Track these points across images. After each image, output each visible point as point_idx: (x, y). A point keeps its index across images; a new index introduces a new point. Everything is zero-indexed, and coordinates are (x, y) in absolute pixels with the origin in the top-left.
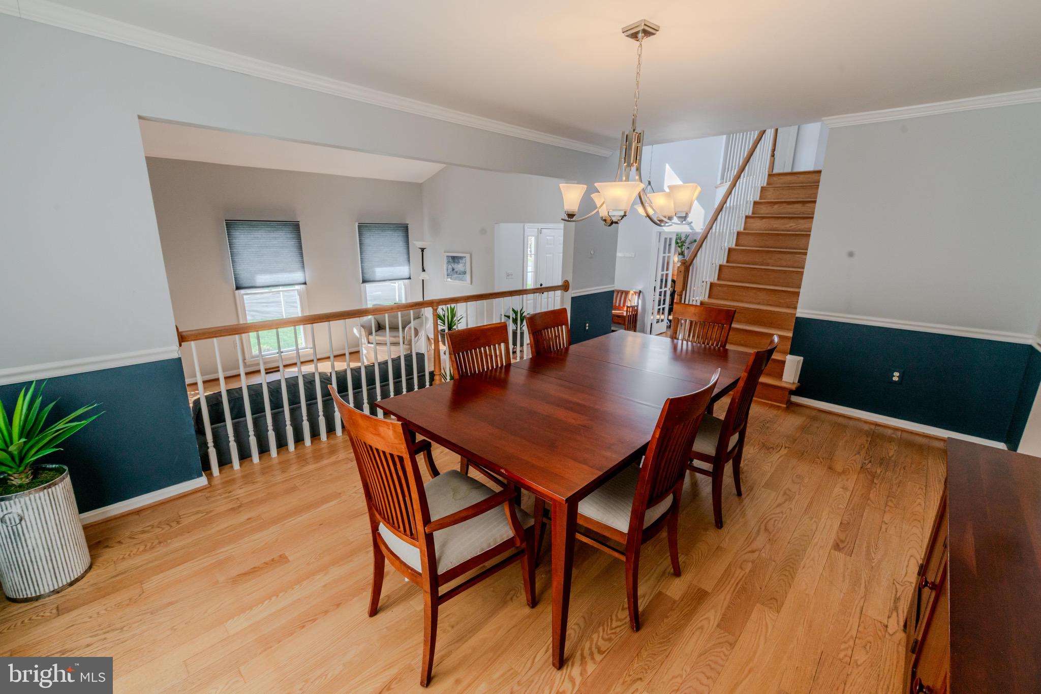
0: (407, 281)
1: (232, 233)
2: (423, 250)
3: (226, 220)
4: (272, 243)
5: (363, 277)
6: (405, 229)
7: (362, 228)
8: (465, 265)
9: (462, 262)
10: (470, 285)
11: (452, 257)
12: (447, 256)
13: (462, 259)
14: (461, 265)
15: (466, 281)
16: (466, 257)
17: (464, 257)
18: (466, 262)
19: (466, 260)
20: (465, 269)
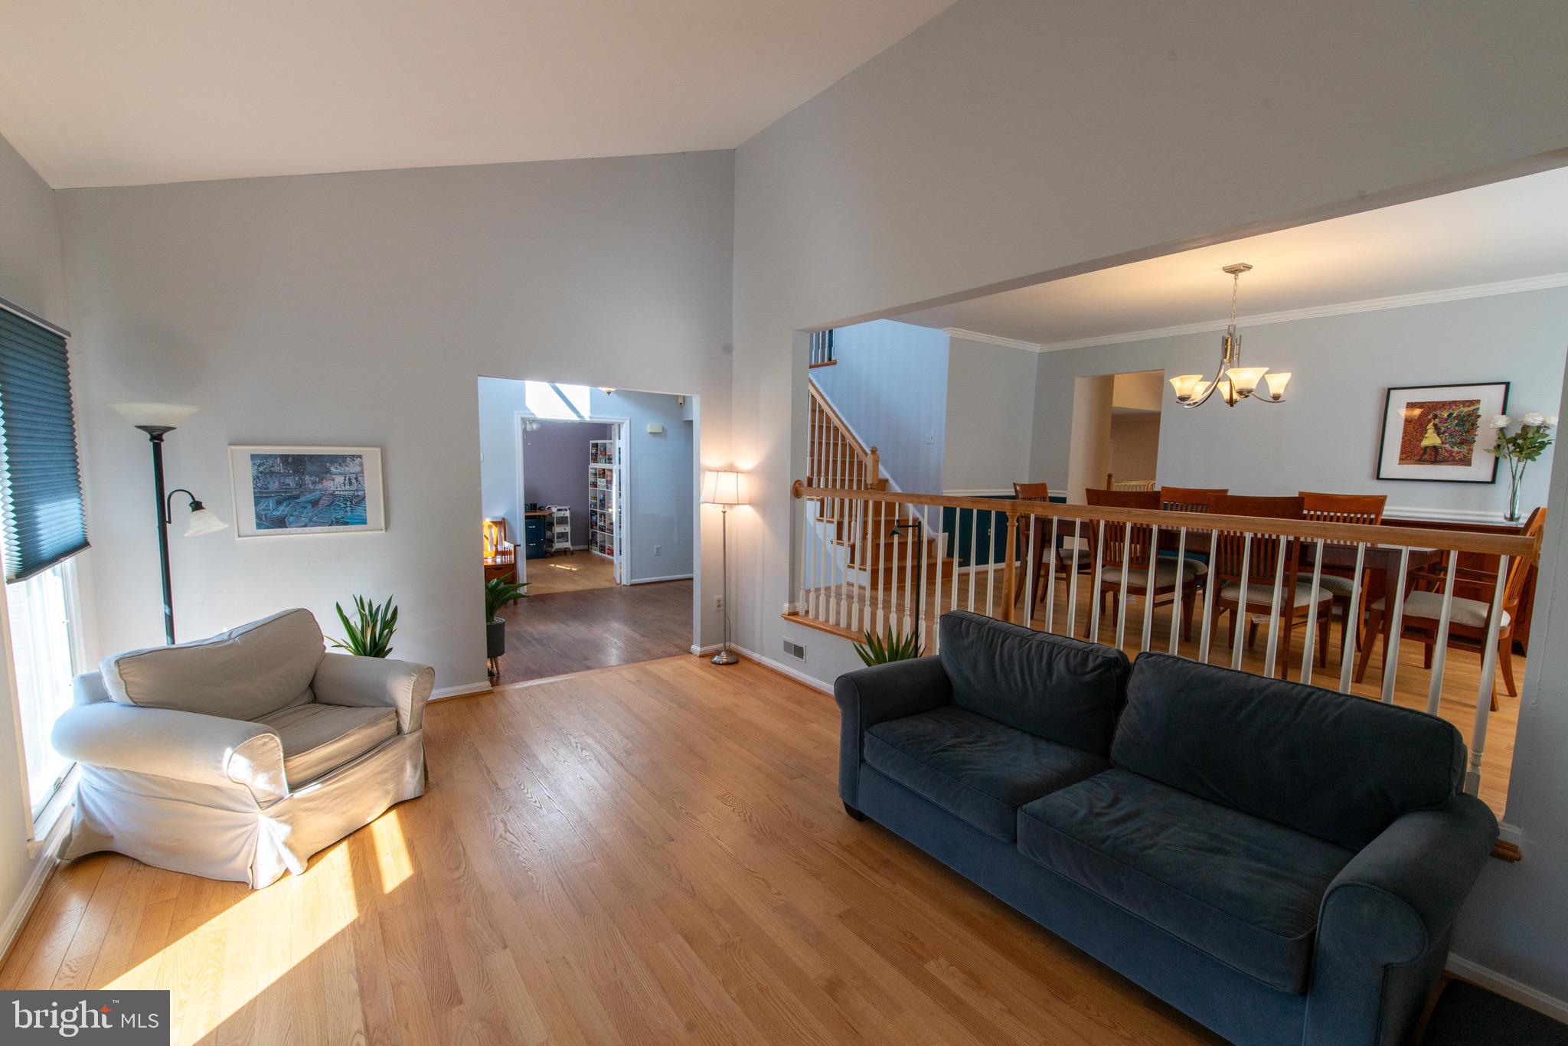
2: (157, 436)
8: (356, 479)
9: (341, 470)
10: (383, 532)
11: (285, 458)
12: (253, 457)
13: (344, 461)
14: (340, 479)
15: (365, 523)
16: (360, 457)
17: (353, 457)
18: (362, 470)
19: (361, 465)
20: (357, 490)
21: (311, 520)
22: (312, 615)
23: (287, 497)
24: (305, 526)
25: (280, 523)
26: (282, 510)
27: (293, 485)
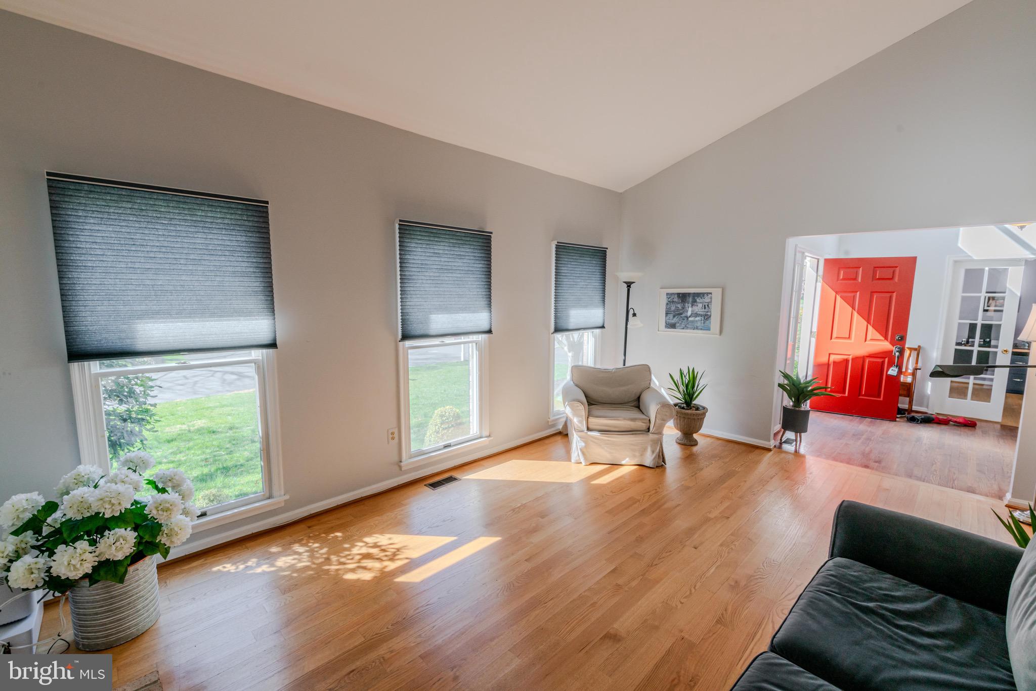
0: (598, 331)
1: (405, 244)
2: (629, 285)
3: (400, 221)
4: (455, 264)
5: (556, 323)
6: (601, 255)
7: (562, 249)
8: (708, 305)
9: (701, 300)
10: (718, 336)
11: (678, 294)
12: (667, 294)
13: (703, 296)
14: (700, 305)
15: (710, 330)
16: (711, 293)
17: (708, 294)
18: (711, 301)
19: (711, 298)
20: (707, 312)
21: (686, 326)
22: (649, 368)
23: (679, 314)
24: (683, 329)
25: (673, 326)
26: (675, 320)
27: (680, 308)
